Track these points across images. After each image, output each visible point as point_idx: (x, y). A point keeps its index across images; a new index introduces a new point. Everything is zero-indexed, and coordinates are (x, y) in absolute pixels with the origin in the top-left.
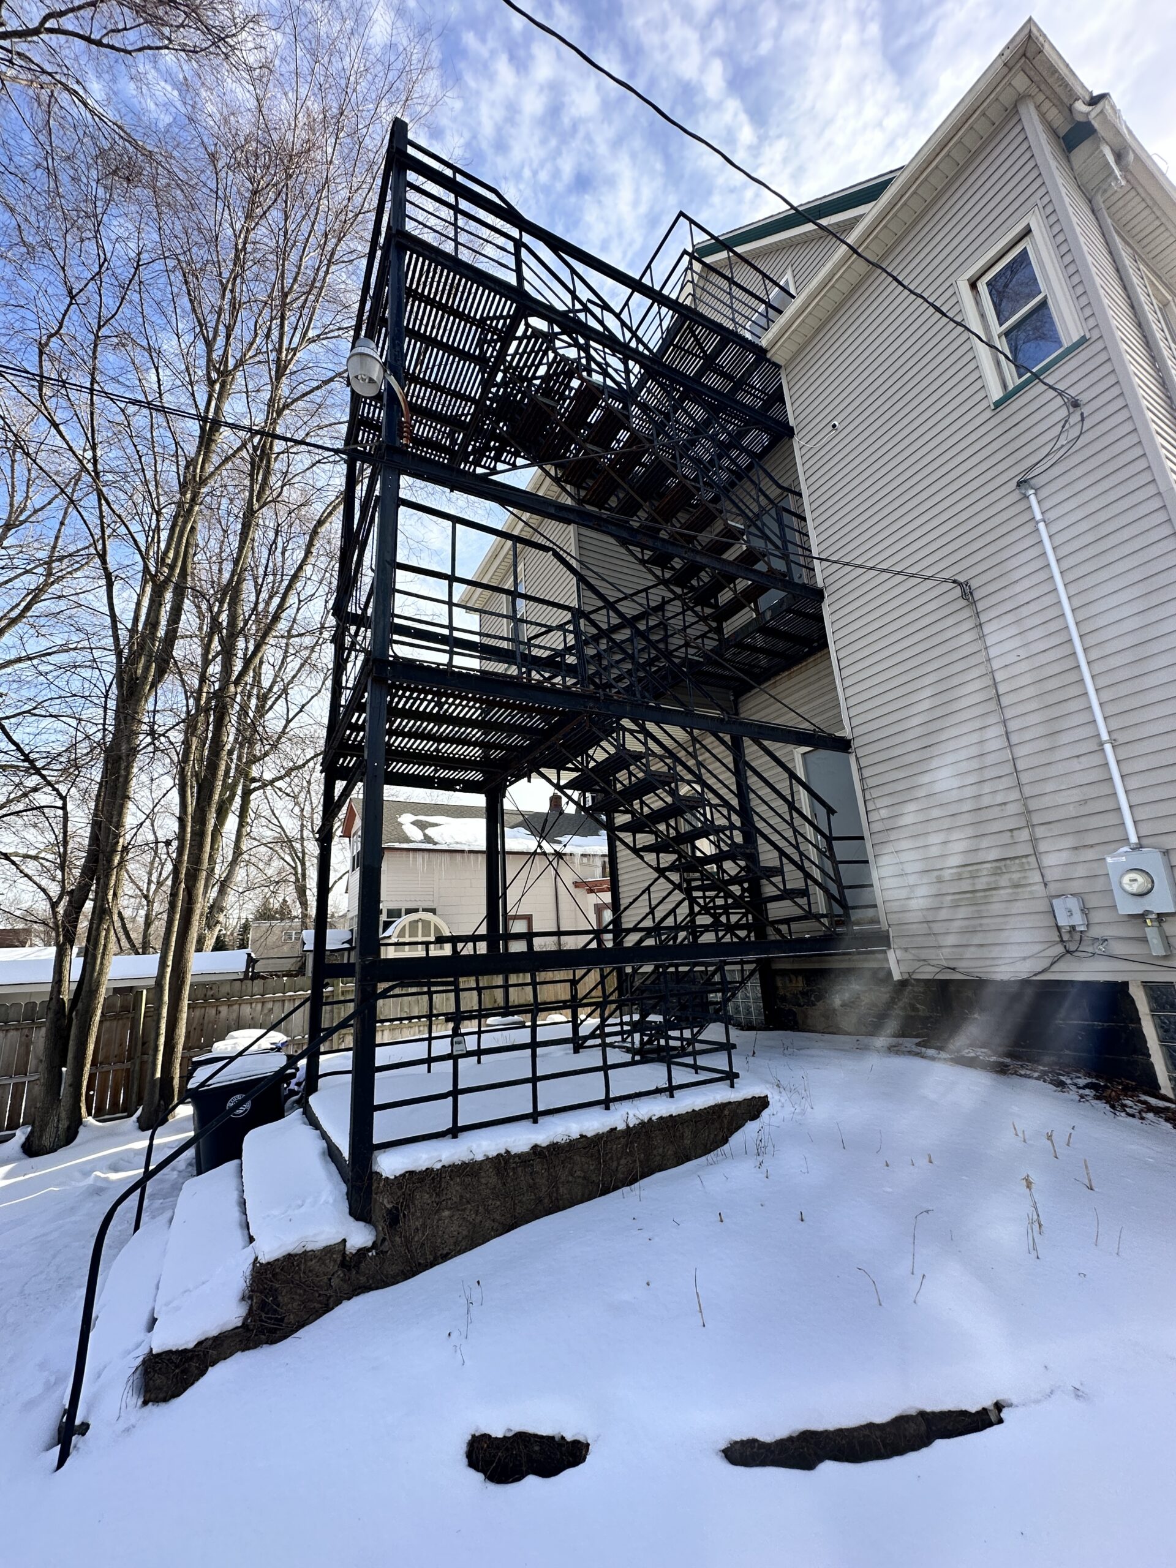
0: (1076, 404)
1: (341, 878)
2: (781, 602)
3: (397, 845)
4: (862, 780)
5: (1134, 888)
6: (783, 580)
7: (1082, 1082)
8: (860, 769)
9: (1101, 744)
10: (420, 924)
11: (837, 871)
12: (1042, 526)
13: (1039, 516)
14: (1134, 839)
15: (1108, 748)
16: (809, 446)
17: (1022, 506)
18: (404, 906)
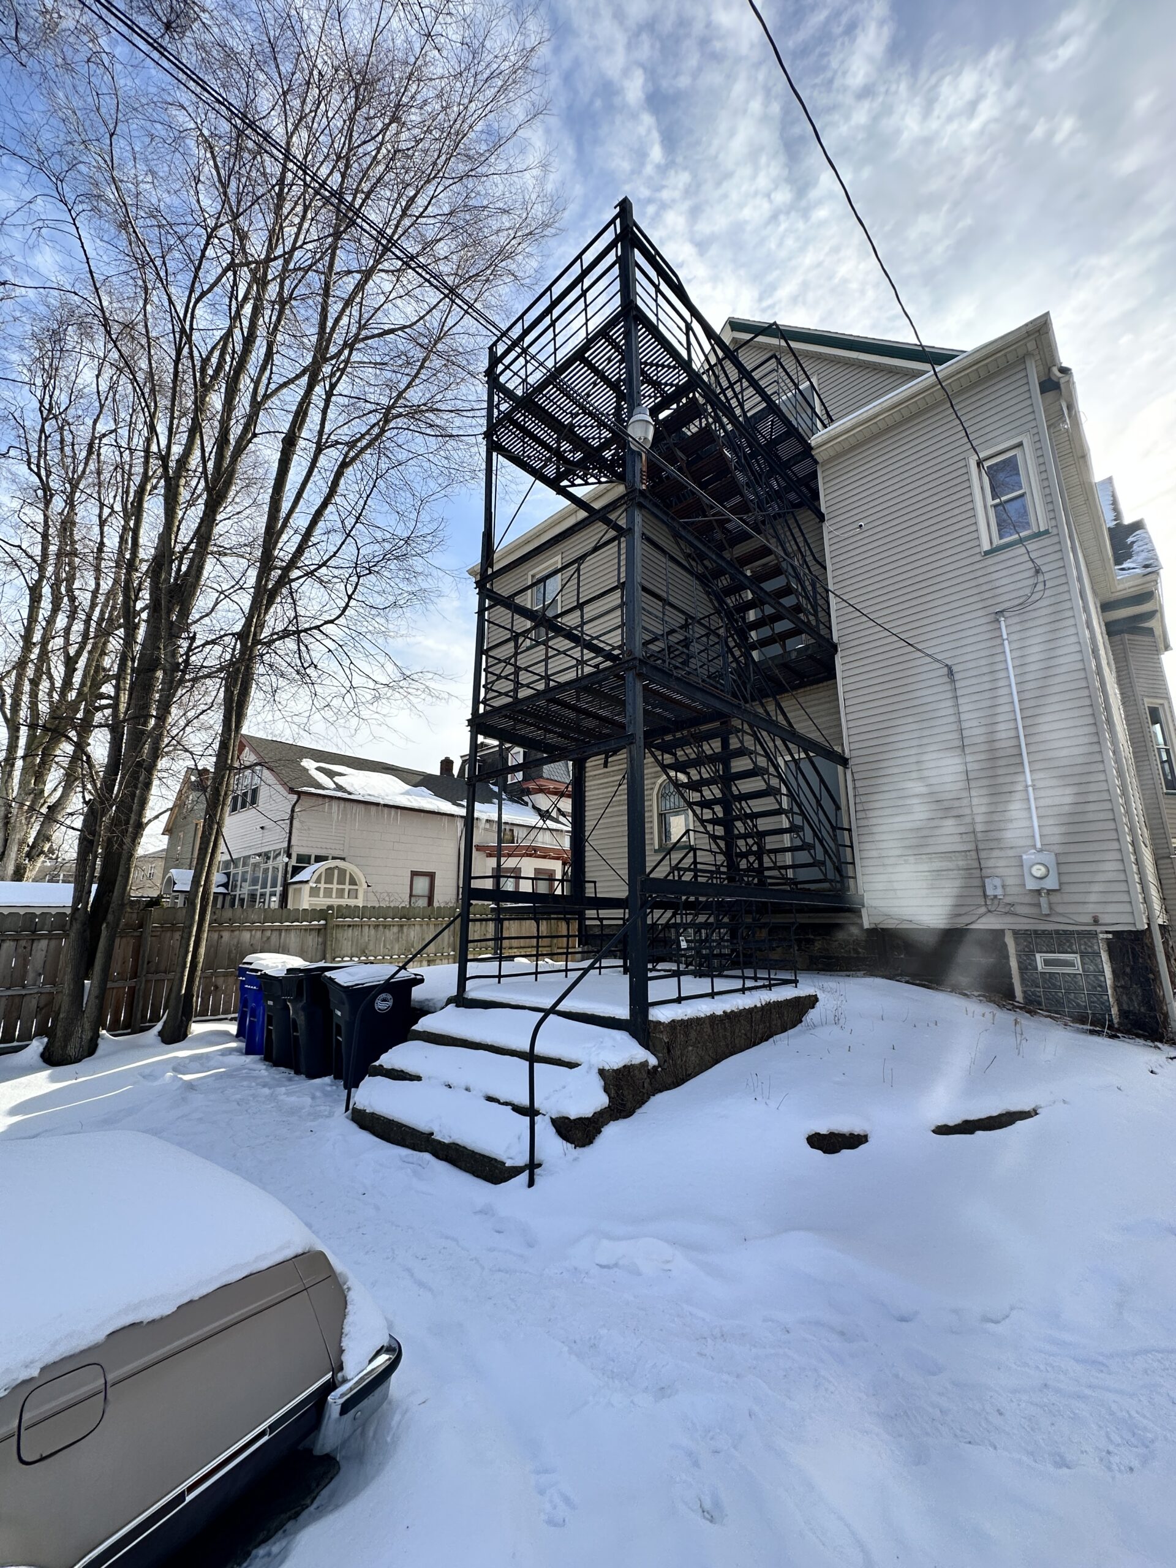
0: (1038, 571)
1: (157, 817)
2: (807, 648)
3: (313, 790)
4: (855, 788)
5: (1038, 874)
6: (813, 631)
7: (976, 994)
8: (854, 780)
9: (1027, 786)
10: (336, 872)
11: (838, 851)
12: (1006, 642)
13: (1005, 636)
14: (1039, 845)
15: (1030, 789)
16: (837, 533)
17: (995, 626)
18: (314, 852)
